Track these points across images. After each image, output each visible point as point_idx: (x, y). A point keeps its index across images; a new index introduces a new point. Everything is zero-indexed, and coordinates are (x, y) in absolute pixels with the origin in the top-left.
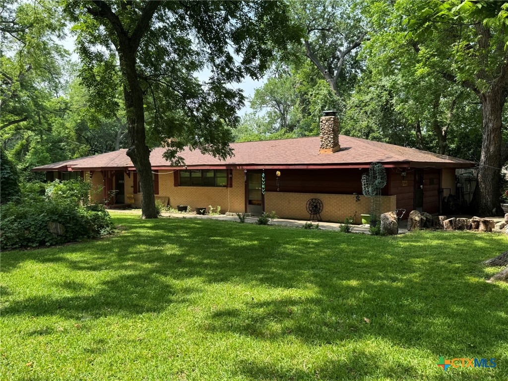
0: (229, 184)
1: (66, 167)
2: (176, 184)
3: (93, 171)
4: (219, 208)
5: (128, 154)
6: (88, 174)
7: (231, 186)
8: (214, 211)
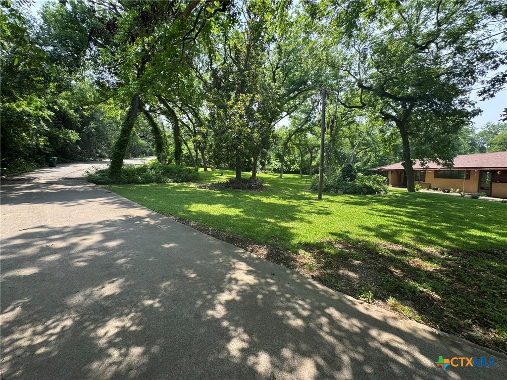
0: (468, 178)
1: (381, 169)
2: (435, 177)
3: (392, 171)
4: (458, 190)
5: (402, 164)
6: (390, 173)
7: (469, 179)
8: (454, 192)
